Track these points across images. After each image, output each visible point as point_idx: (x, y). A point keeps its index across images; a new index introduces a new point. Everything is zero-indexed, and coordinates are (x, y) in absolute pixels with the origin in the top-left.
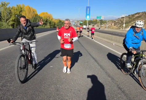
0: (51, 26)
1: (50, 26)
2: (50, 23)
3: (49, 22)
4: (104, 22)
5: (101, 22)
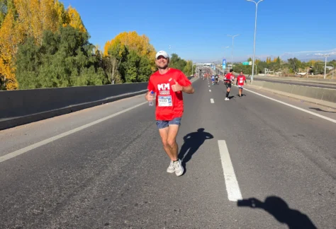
0: (141, 77)
1: (139, 73)
2: (137, 64)
3: (133, 59)
4: (303, 66)
5: (294, 65)
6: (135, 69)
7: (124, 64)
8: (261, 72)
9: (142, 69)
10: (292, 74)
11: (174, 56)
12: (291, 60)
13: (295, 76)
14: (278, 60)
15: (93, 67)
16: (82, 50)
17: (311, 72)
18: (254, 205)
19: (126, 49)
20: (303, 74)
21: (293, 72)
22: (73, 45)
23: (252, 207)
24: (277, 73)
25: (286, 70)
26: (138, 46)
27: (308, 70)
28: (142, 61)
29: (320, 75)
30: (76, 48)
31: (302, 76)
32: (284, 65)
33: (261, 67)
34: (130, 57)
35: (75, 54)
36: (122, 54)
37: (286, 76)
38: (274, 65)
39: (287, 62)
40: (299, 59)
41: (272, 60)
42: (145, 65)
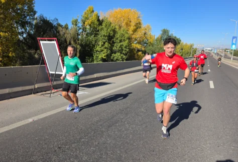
1: (113, 51)
6: (107, 45)
19: (98, 20)
28: (118, 36)
34: (102, 29)
42: (121, 41)
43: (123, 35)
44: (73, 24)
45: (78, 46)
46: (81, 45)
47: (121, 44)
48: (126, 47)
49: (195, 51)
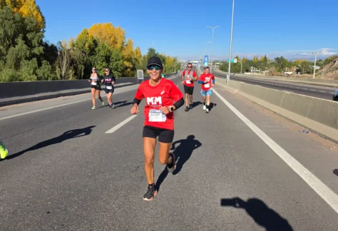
4: (290, 65)
5: (281, 64)
6: (104, 64)
7: (92, 58)
8: (247, 71)
9: (113, 65)
10: (279, 73)
11: (152, 51)
12: (278, 59)
13: (281, 75)
14: (265, 59)
15: (35, 59)
16: (25, 38)
17: (298, 71)
18: (238, 205)
19: (94, 41)
20: (290, 73)
21: (280, 71)
22: (10, 32)
23: (235, 207)
24: (264, 72)
25: (273, 69)
26: (112, 39)
27: (295, 69)
28: (113, 56)
29: (307, 75)
30: (16, 35)
31: (288, 76)
32: (271, 64)
33: (248, 65)
34: (99, 51)
35: (14, 44)
36: (89, 47)
37: (273, 75)
38: (261, 64)
39: (274, 61)
40: (285, 58)
41: (260, 59)
42: (116, 60)
43: (117, 55)
44: (73, 46)
45: (83, 66)
46: (85, 64)
47: (117, 62)
48: (121, 66)
49: (179, 67)
